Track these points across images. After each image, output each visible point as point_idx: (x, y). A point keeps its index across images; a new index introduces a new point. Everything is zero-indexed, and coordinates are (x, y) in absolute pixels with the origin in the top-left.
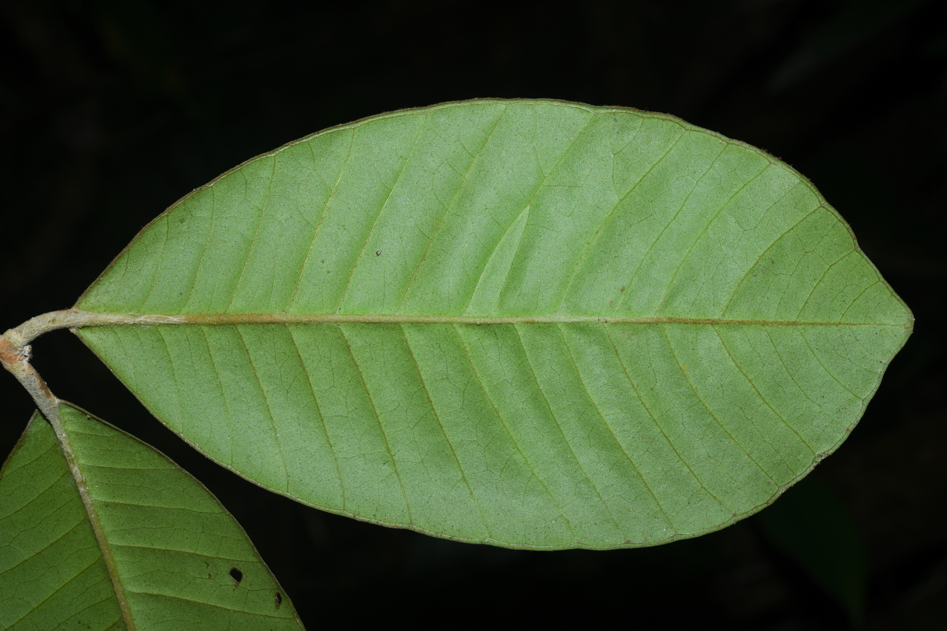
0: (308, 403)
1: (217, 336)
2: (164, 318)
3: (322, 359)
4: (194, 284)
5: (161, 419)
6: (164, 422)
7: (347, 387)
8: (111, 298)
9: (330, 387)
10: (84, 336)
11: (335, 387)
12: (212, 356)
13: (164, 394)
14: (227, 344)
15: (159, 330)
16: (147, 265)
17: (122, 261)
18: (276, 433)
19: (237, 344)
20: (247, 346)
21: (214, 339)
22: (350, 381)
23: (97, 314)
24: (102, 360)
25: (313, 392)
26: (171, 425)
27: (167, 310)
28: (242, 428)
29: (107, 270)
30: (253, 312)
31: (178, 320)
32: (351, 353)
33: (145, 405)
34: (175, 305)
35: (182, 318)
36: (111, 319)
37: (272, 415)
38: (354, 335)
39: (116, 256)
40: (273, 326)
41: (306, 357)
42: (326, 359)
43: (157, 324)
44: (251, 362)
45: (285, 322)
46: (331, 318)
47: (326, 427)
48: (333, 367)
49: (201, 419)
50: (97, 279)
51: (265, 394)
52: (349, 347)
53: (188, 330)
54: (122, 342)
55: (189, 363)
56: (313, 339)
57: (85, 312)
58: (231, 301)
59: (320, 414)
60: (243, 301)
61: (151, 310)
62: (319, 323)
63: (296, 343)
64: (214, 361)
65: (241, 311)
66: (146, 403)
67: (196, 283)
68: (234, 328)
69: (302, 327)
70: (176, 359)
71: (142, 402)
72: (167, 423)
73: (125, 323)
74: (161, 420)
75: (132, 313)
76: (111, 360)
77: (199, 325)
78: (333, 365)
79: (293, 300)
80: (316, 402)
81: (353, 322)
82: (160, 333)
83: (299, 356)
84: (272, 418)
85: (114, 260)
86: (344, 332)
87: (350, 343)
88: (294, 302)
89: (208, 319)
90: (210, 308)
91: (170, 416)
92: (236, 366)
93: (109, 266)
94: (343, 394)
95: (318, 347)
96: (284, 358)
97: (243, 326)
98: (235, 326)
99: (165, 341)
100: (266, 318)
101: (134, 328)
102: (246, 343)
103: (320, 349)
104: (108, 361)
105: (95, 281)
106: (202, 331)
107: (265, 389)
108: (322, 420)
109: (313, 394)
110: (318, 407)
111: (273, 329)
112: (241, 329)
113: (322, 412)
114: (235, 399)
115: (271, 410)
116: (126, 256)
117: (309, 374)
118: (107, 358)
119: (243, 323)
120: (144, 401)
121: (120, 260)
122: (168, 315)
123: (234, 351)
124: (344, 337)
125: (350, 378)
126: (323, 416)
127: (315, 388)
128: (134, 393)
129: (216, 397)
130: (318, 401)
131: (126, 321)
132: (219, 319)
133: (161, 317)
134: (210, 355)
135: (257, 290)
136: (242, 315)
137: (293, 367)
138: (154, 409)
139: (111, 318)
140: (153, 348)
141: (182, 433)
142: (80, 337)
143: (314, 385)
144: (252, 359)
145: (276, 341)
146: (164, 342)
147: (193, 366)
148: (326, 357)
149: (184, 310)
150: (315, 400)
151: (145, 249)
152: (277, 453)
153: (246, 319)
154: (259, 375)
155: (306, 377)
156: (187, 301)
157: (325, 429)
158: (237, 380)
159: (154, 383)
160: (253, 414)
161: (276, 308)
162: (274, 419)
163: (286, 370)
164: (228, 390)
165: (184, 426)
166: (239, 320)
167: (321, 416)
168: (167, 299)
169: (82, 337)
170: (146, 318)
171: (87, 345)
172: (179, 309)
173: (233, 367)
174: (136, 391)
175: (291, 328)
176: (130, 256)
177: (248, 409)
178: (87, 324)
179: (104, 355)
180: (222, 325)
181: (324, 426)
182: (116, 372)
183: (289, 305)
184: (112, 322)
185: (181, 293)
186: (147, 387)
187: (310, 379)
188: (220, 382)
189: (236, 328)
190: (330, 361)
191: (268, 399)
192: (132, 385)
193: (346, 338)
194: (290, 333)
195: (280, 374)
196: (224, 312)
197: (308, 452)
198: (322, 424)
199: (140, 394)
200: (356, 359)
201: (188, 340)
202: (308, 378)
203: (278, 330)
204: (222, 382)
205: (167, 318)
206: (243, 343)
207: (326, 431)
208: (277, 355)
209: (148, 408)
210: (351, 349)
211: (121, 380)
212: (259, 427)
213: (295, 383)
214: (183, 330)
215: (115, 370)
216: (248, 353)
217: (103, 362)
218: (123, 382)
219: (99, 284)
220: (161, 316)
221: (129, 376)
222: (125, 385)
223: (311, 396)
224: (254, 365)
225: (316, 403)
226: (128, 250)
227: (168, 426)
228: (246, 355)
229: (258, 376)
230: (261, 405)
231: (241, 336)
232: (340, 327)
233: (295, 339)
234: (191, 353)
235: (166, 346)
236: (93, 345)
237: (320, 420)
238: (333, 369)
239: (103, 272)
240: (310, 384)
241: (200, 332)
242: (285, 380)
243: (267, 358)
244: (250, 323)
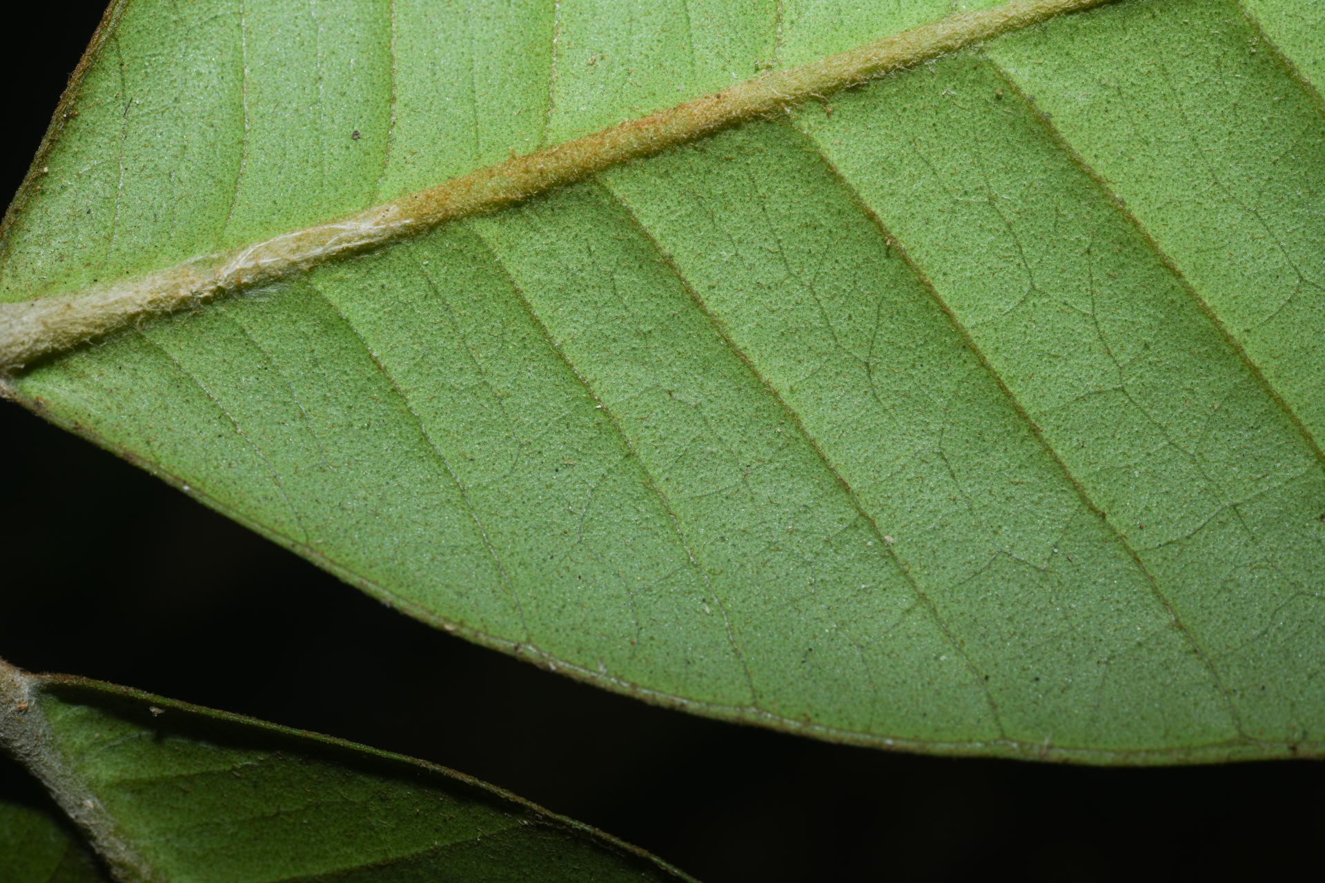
0: (960, 382)
1: (540, 243)
2: (321, 234)
3: (956, 202)
4: (392, 86)
5: (432, 613)
6: (448, 620)
7: (1085, 279)
8: (103, 233)
9: (1020, 298)
10: (45, 397)
11: (1042, 294)
12: (546, 323)
13: (414, 522)
14: (586, 260)
15: (319, 287)
16: (199, 74)
17: (104, 84)
18: (879, 536)
19: (625, 250)
20: (661, 244)
21: (534, 259)
22: (1088, 252)
23: (67, 299)
24: (139, 463)
25: (964, 335)
26: (477, 626)
27: (325, 206)
28: (745, 555)
29: (57, 132)
30: (644, 111)
31: (377, 224)
32: (1062, 141)
33: (354, 580)
34: (348, 180)
35: (389, 215)
36: (124, 302)
37: (842, 473)
38: (1049, 72)
39: (72, 68)
40: (739, 137)
41: (896, 212)
42: (973, 199)
43: (305, 267)
44: (696, 302)
45: (777, 102)
46: (948, 32)
47: (1059, 452)
48: (1009, 219)
49: (580, 570)
50: (32, 173)
51: (787, 402)
52: (1044, 121)
53: (424, 253)
54: (195, 376)
55: (470, 379)
56: (902, 139)
57: (23, 306)
58: (550, 99)
59: (1020, 413)
60: (592, 86)
61: (266, 225)
62: (909, 67)
63: (841, 170)
64: (558, 342)
65: (599, 121)
66: (356, 573)
67: (399, 78)
68: (595, 188)
69: (848, 106)
70: (415, 376)
71: (339, 572)
72: (461, 624)
73: (183, 300)
74: (433, 620)
75: (199, 257)
76: (175, 452)
77: (457, 219)
78: (1005, 212)
79: (779, 19)
80: (989, 368)
81: (1033, 21)
82: (324, 300)
83: (871, 217)
84: (843, 486)
85: (71, 85)
86: (1012, 71)
87: (1044, 106)
88: (787, 25)
89: (491, 189)
90: (481, 150)
91: (460, 594)
92: (646, 336)
93: (59, 113)
94: (1079, 307)
95: (928, 163)
96: (814, 248)
97: (626, 170)
98: (595, 182)
99: (353, 324)
100: (702, 112)
101: (221, 309)
102: (656, 234)
103: (938, 167)
104: (164, 460)
105: (26, 183)
106: (480, 241)
107: (780, 382)
108: (1035, 431)
109: (967, 346)
110: (1002, 387)
111: (740, 148)
112: (621, 187)
113: (1024, 400)
114: (681, 459)
115: (829, 454)
116: (111, 60)
117: (929, 275)
118: (158, 453)
119: (622, 162)
120: (345, 567)
121: (90, 80)
122: (334, 221)
123: (621, 278)
124: (1017, 91)
125: (1086, 239)
126: (1031, 412)
127: (967, 320)
128: (298, 550)
129: (610, 471)
130: (997, 364)
131: (183, 292)
132: (527, 171)
133: (308, 235)
134: (536, 322)
135: (630, 33)
136: (608, 129)
137: (858, 267)
138: (392, 588)
139: (124, 295)
140: (316, 363)
141: (529, 641)
142: (30, 405)
143: (961, 308)
144: (699, 287)
145: (762, 191)
146: (350, 328)
147: (485, 383)
148: (970, 188)
149: (387, 188)
150: (983, 364)
151: (174, 18)
152: (907, 606)
153: (628, 140)
154: (741, 339)
155: (922, 289)
156: (386, 151)
157: (1056, 460)
158: (666, 385)
159: (362, 493)
160: (767, 492)
161: (724, 69)
162: (854, 486)
163: (837, 288)
164: (647, 433)
165: (526, 615)
166: (606, 152)
167: (1026, 418)
168: (311, 171)
169: (37, 403)
170: (256, 256)
171: (67, 425)
172: (366, 189)
173: (636, 342)
174: (302, 539)
175: (809, 123)
176: (126, 58)
177: (744, 481)
178: (42, 347)
179: (142, 445)
180: (543, 194)
181: (1048, 449)
182: (207, 491)
183: (772, 41)
184: (132, 309)
185: (356, 133)
186: (339, 513)
187: (941, 290)
188: (605, 411)
189: (602, 188)
190: (992, 201)
191: (805, 421)
192: (282, 523)
193: (1027, 91)
194: (809, 140)
195: (817, 310)
196: (537, 143)
197: (1022, 568)
198: (1038, 448)
199: (323, 548)
200: (1088, 160)
201: (436, 292)
202: (930, 291)
203: (760, 145)
204: (614, 411)
205: (333, 232)
206: (645, 236)
207: (1062, 467)
208: (784, 244)
209: (371, 588)
210: (1059, 127)
211: (233, 515)
212: (806, 533)
213: (888, 324)
214: (405, 258)
215: (199, 485)
216: (671, 267)
217: (146, 467)
218: (244, 521)
219: (43, 193)
220: (310, 230)
221: (260, 494)
222: (255, 527)
223: (964, 355)
224: (711, 306)
225: (992, 375)
226: (113, 36)
227: (466, 633)
228: (670, 281)
229: (740, 345)
230: (786, 451)
231: (628, 212)
232: (990, 55)
233: (833, 157)
234: (464, 338)
235: (361, 341)
236: (90, 421)
237: (1024, 432)
238: (1009, 225)
239: (45, 143)
240: (945, 311)
241: (473, 246)
242: (845, 328)
243: (752, 266)
244: (646, 154)
